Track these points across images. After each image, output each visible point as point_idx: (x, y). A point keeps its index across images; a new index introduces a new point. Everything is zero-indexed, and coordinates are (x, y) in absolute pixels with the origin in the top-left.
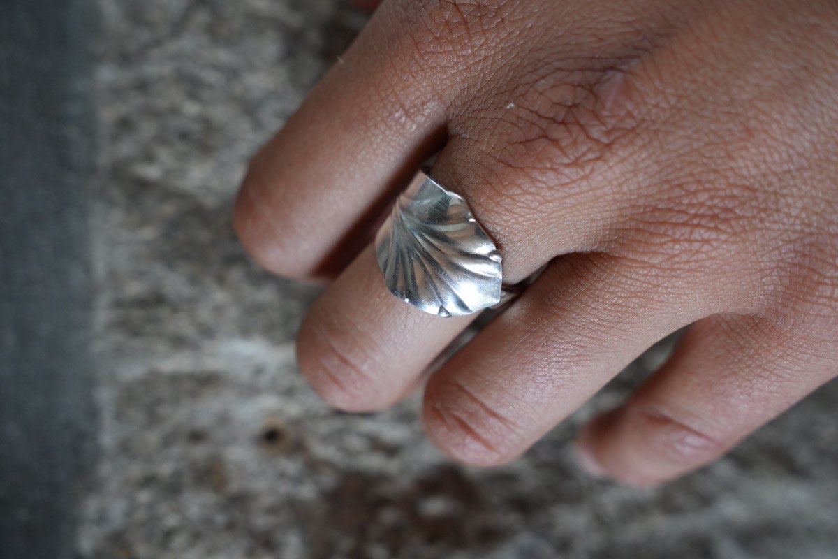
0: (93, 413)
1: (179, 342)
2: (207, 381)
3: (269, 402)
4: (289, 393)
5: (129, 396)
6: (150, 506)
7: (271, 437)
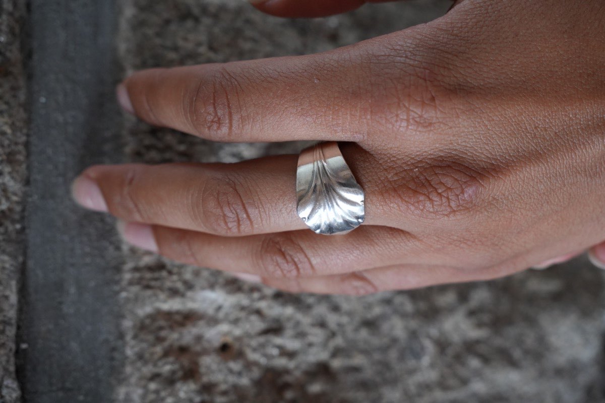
0: (121, 336)
1: (174, 293)
2: (189, 318)
3: (224, 327)
4: (236, 322)
5: (142, 327)
6: (157, 392)
7: (224, 348)
